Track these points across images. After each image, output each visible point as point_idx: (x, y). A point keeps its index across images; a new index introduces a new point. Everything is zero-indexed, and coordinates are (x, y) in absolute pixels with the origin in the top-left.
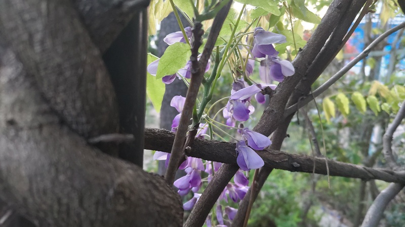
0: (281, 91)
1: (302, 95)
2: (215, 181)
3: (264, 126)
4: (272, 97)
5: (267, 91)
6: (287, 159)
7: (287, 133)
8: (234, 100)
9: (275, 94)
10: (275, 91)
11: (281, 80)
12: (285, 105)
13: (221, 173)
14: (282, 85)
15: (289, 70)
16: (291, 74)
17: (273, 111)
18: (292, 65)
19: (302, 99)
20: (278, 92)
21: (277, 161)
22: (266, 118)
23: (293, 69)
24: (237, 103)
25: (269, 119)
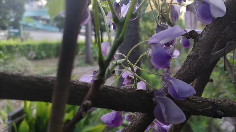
0: (208, 35)
1: (230, 40)
2: (134, 125)
3: (187, 72)
4: (197, 41)
5: (192, 35)
6: (211, 107)
7: (211, 77)
8: (154, 44)
9: (201, 38)
10: (201, 35)
11: (209, 22)
12: (212, 50)
13: (140, 118)
14: (209, 29)
15: (220, 10)
16: (221, 15)
17: (198, 56)
18: (224, 4)
19: (230, 44)
20: (204, 35)
21: (200, 110)
22: (190, 64)
23: (225, 9)
24: (156, 47)
25: (193, 65)
